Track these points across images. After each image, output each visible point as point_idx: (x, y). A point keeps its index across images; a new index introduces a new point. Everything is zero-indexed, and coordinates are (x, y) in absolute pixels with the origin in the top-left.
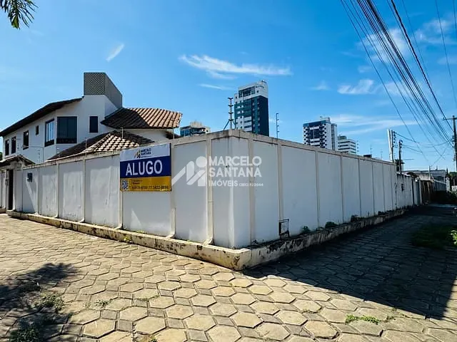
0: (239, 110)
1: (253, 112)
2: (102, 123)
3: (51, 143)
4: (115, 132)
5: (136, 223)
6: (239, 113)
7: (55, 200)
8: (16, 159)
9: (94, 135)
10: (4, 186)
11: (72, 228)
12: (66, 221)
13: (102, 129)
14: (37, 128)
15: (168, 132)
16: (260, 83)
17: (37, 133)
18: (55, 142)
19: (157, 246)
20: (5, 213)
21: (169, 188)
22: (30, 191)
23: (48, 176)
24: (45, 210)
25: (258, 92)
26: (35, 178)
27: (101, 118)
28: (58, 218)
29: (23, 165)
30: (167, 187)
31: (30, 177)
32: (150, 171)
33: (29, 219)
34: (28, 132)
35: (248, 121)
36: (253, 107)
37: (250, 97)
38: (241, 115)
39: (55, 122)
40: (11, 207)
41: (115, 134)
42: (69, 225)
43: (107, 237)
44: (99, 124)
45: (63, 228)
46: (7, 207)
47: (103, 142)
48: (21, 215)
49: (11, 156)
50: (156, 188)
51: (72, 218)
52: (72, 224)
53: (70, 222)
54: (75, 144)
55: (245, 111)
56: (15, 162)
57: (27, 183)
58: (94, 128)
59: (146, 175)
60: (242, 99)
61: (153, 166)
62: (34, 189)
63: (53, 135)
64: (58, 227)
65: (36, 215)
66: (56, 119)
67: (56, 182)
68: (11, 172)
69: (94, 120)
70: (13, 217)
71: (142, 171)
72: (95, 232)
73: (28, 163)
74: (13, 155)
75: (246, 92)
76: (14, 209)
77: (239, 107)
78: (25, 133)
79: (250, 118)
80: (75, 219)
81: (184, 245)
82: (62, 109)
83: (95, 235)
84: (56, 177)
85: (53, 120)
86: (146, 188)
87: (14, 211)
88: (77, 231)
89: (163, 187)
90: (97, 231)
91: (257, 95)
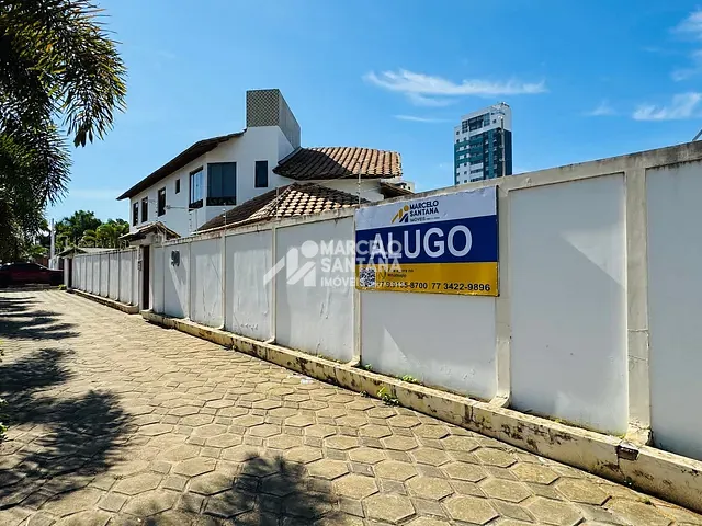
0: (461, 153)
1: (486, 156)
2: (275, 171)
3: (199, 205)
4: (296, 185)
5: (392, 356)
6: (462, 157)
7: (219, 297)
8: (155, 229)
9: (262, 191)
10: (137, 271)
11: (254, 352)
12: (243, 339)
13: (275, 181)
14: (178, 182)
15: (382, 184)
16: (499, 107)
17: (178, 190)
18: (205, 202)
19: (470, 421)
20: (137, 313)
21: (492, 290)
22: (176, 283)
23: (205, 257)
24: (200, 315)
25: (495, 121)
26: (185, 260)
27: (272, 164)
28: (224, 329)
29: (164, 239)
30: (487, 288)
31: (176, 257)
32: (435, 249)
33: (175, 328)
34: (164, 189)
35: (477, 171)
36: (486, 147)
37: (480, 131)
38: (464, 161)
39: (205, 171)
40: (146, 306)
41: (296, 187)
42: (250, 348)
43: (333, 381)
44: (271, 174)
45: (236, 350)
46: (141, 306)
47: (281, 202)
48: (163, 320)
49: (142, 226)
50: (451, 288)
51: (251, 333)
52: (255, 347)
53: (251, 341)
54: (234, 207)
55: (471, 154)
56: (153, 233)
57: (171, 266)
58: (261, 180)
59: (423, 258)
60: (468, 135)
61: (445, 238)
62: (181, 277)
63: (202, 193)
64: (229, 347)
65: (186, 321)
66: (206, 167)
67: (221, 270)
68: (146, 250)
69: (261, 167)
70: (151, 322)
71: (412, 250)
72: (303, 368)
73: (170, 235)
74: (146, 223)
75: (474, 123)
76: (151, 308)
77: (462, 149)
78: (160, 192)
79: (481, 166)
80: (257, 335)
81: (567, 437)
82: (214, 151)
83: (304, 372)
84: (221, 257)
85: (201, 169)
86: (424, 286)
87: (153, 311)
88: (265, 359)
89: (471, 287)
90: (307, 366)
91: (493, 127)
